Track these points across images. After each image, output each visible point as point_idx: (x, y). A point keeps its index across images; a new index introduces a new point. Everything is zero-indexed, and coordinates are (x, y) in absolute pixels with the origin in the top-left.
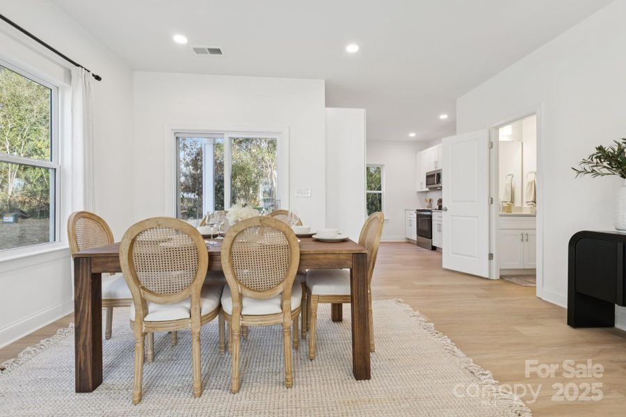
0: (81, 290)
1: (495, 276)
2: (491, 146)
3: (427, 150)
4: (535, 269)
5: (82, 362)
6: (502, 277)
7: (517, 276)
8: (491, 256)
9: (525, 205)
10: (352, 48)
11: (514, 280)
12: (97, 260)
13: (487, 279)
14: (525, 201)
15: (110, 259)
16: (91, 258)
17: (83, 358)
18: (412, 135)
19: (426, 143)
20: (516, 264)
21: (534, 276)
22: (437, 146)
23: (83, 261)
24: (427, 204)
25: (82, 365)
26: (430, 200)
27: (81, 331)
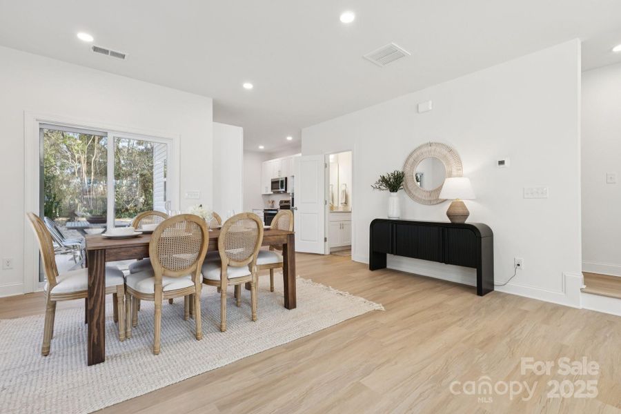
0: (95, 277)
1: (328, 253)
2: (326, 166)
3: (272, 161)
4: (351, 246)
5: (96, 338)
6: (331, 253)
7: (339, 251)
8: (325, 240)
9: (340, 205)
10: (248, 86)
11: (337, 254)
12: (112, 251)
13: (323, 255)
14: (340, 202)
15: (123, 249)
16: (105, 250)
17: (96, 335)
18: (261, 147)
19: (269, 155)
20: (338, 243)
21: (350, 249)
22: (281, 159)
23: (97, 253)
24: (270, 204)
25: (95, 341)
26: (273, 202)
27: (95, 312)
